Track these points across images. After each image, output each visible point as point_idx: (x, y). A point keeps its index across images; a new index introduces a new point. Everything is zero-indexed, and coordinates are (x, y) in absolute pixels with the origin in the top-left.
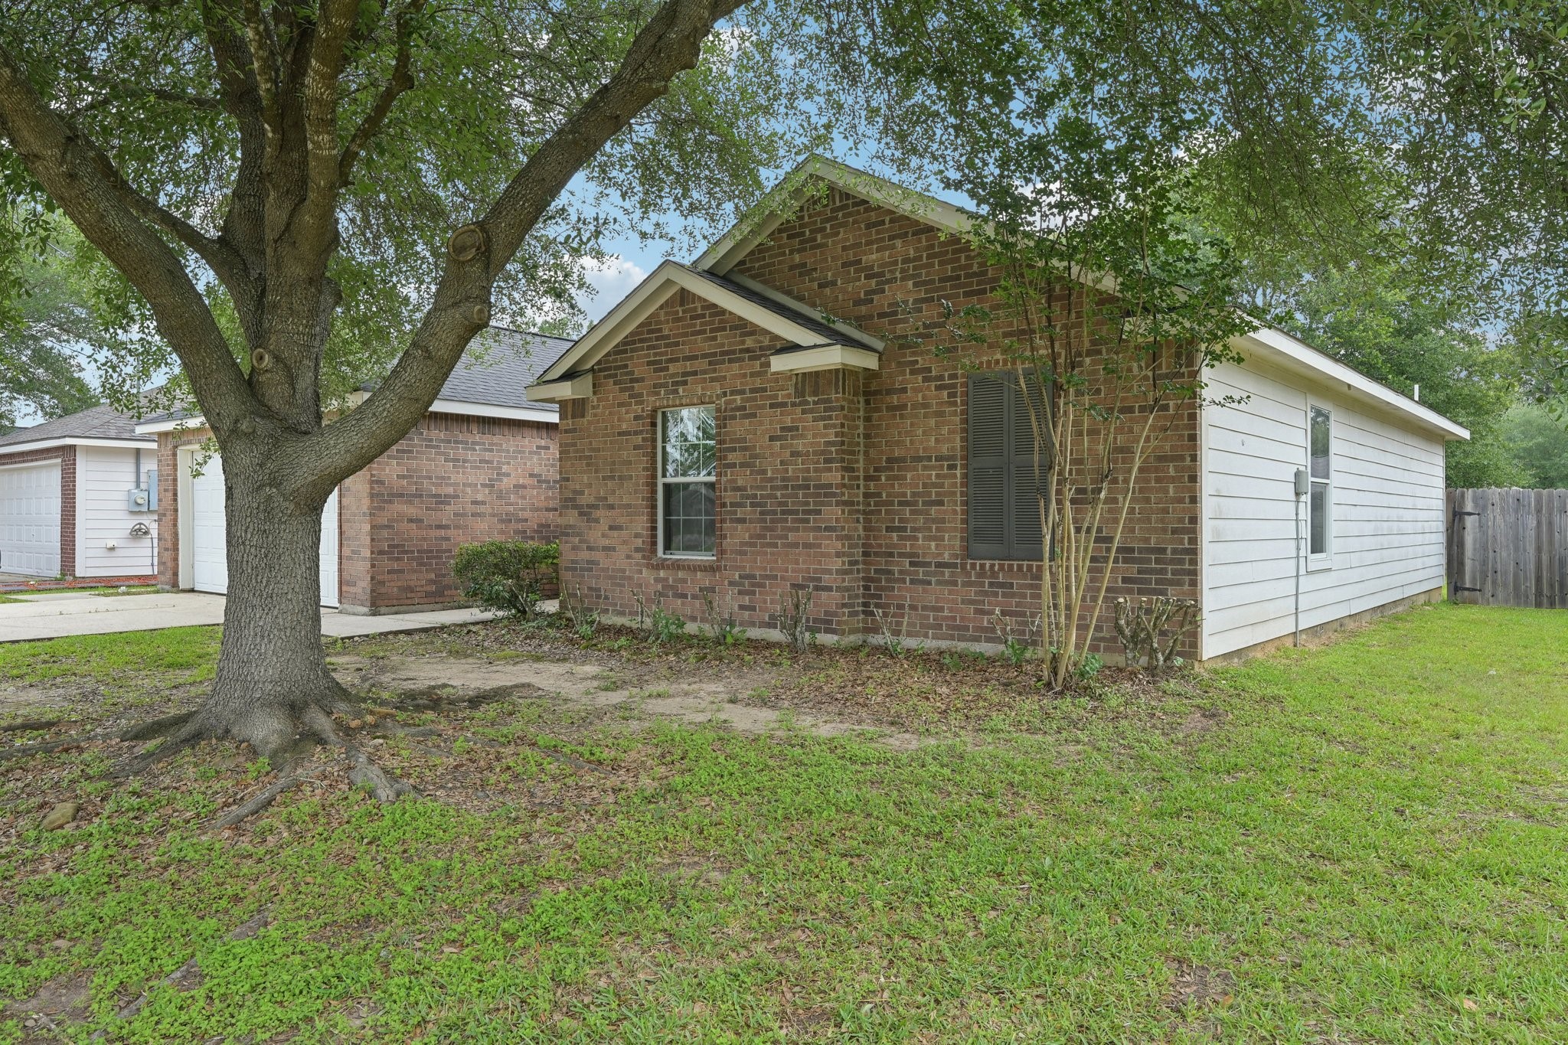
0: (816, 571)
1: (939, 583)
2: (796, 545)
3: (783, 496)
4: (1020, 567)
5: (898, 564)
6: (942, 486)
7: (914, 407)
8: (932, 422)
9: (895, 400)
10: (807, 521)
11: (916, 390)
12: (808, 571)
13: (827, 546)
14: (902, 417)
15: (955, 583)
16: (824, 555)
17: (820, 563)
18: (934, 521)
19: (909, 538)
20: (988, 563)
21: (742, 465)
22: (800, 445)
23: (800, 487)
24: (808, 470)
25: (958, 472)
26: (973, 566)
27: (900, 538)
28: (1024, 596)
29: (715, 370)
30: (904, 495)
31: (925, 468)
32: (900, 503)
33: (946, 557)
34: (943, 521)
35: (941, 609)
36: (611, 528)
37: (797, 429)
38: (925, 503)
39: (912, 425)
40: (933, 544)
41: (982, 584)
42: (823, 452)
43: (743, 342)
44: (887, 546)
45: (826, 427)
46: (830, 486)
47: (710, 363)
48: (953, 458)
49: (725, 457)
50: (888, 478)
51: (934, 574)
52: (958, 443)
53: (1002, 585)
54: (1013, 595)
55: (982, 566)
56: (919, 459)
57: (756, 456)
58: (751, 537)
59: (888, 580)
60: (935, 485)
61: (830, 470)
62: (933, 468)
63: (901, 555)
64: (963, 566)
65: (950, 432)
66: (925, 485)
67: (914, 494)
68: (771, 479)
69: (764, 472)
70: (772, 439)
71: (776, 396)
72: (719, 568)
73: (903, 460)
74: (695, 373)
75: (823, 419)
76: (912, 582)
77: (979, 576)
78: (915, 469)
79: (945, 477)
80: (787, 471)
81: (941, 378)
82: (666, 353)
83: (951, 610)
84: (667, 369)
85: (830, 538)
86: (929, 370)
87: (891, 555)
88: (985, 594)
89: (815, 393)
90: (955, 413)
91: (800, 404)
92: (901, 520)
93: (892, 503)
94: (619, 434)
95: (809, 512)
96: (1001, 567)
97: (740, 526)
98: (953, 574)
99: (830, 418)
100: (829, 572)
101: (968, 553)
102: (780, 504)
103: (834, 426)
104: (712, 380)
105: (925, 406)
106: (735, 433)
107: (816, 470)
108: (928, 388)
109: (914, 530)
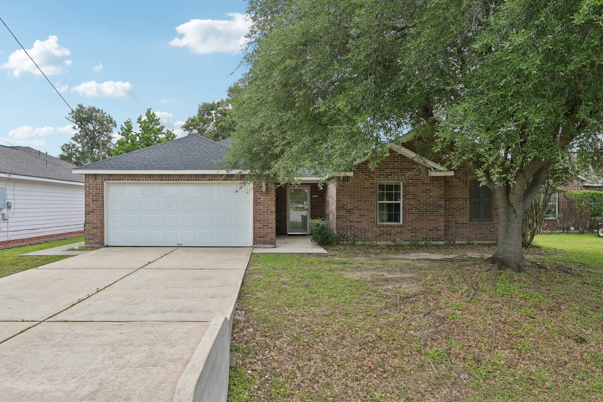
0: (436, 226)
1: (462, 228)
2: (430, 220)
3: (426, 207)
4: (484, 224)
5: (451, 224)
6: (463, 205)
7: (456, 186)
8: (461, 190)
9: (450, 184)
10: (434, 213)
11: (456, 182)
12: (434, 226)
13: (440, 220)
14: (452, 188)
15: (467, 228)
16: (440, 222)
17: (438, 224)
18: (461, 213)
19: (455, 217)
20: (476, 223)
21: (412, 199)
22: (432, 194)
23: (431, 205)
24: (434, 201)
25: (468, 202)
26: (472, 224)
27: (452, 217)
28: (484, 230)
29: (402, 173)
30: (453, 207)
31: (459, 201)
32: (452, 209)
33: (465, 222)
34: (464, 213)
35: (464, 234)
36: (360, 216)
37: (431, 190)
38: (459, 209)
39: (455, 190)
40: (461, 219)
41: (474, 228)
42: (439, 196)
43: (413, 166)
44: (448, 219)
45: (440, 190)
46: (441, 205)
47: (400, 170)
48: (467, 199)
49: (406, 197)
50: (448, 203)
51: (462, 226)
52: (468, 196)
53: (479, 228)
54: (482, 230)
55: (474, 224)
56: (457, 199)
57: (417, 197)
58: (415, 218)
59: (448, 228)
60: (462, 205)
61: (441, 201)
62: (461, 201)
63: (452, 221)
64: (469, 224)
65: (466, 193)
66: (459, 205)
67: (456, 207)
68: (422, 203)
69: (420, 201)
70: (422, 192)
71: (424, 181)
72: (404, 226)
73: (453, 199)
74: (395, 173)
75: (439, 188)
76: (455, 228)
77: (473, 226)
78: (456, 201)
79: (464, 203)
80: (427, 201)
81: (463, 180)
82: (384, 166)
83: (466, 234)
84: (384, 171)
85: (441, 218)
86: (460, 178)
87: (450, 221)
88: (475, 230)
89: (437, 181)
90: (467, 188)
91: (432, 184)
92: (452, 213)
93: (450, 209)
94: (364, 188)
95: (435, 211)
96: (479, 224)
97: (411, 215)
98: (466, 226)
99: (441, 188)
100: (441, 226)
101: (471, 220)
102: (425, 209)
103: (442, 190)
104: (401, 175)
105: (459, 186)
106: (410, 190)
107: (436, 201)
108: (460, 182)
109: (456, 215)
